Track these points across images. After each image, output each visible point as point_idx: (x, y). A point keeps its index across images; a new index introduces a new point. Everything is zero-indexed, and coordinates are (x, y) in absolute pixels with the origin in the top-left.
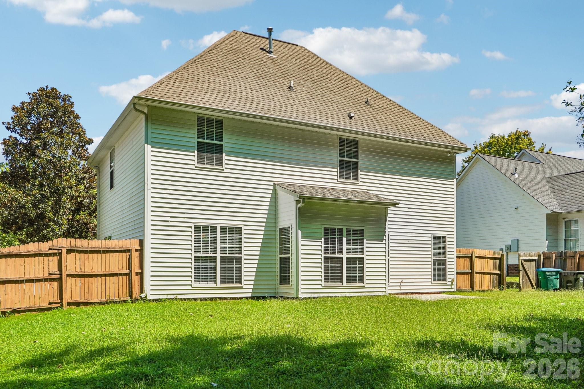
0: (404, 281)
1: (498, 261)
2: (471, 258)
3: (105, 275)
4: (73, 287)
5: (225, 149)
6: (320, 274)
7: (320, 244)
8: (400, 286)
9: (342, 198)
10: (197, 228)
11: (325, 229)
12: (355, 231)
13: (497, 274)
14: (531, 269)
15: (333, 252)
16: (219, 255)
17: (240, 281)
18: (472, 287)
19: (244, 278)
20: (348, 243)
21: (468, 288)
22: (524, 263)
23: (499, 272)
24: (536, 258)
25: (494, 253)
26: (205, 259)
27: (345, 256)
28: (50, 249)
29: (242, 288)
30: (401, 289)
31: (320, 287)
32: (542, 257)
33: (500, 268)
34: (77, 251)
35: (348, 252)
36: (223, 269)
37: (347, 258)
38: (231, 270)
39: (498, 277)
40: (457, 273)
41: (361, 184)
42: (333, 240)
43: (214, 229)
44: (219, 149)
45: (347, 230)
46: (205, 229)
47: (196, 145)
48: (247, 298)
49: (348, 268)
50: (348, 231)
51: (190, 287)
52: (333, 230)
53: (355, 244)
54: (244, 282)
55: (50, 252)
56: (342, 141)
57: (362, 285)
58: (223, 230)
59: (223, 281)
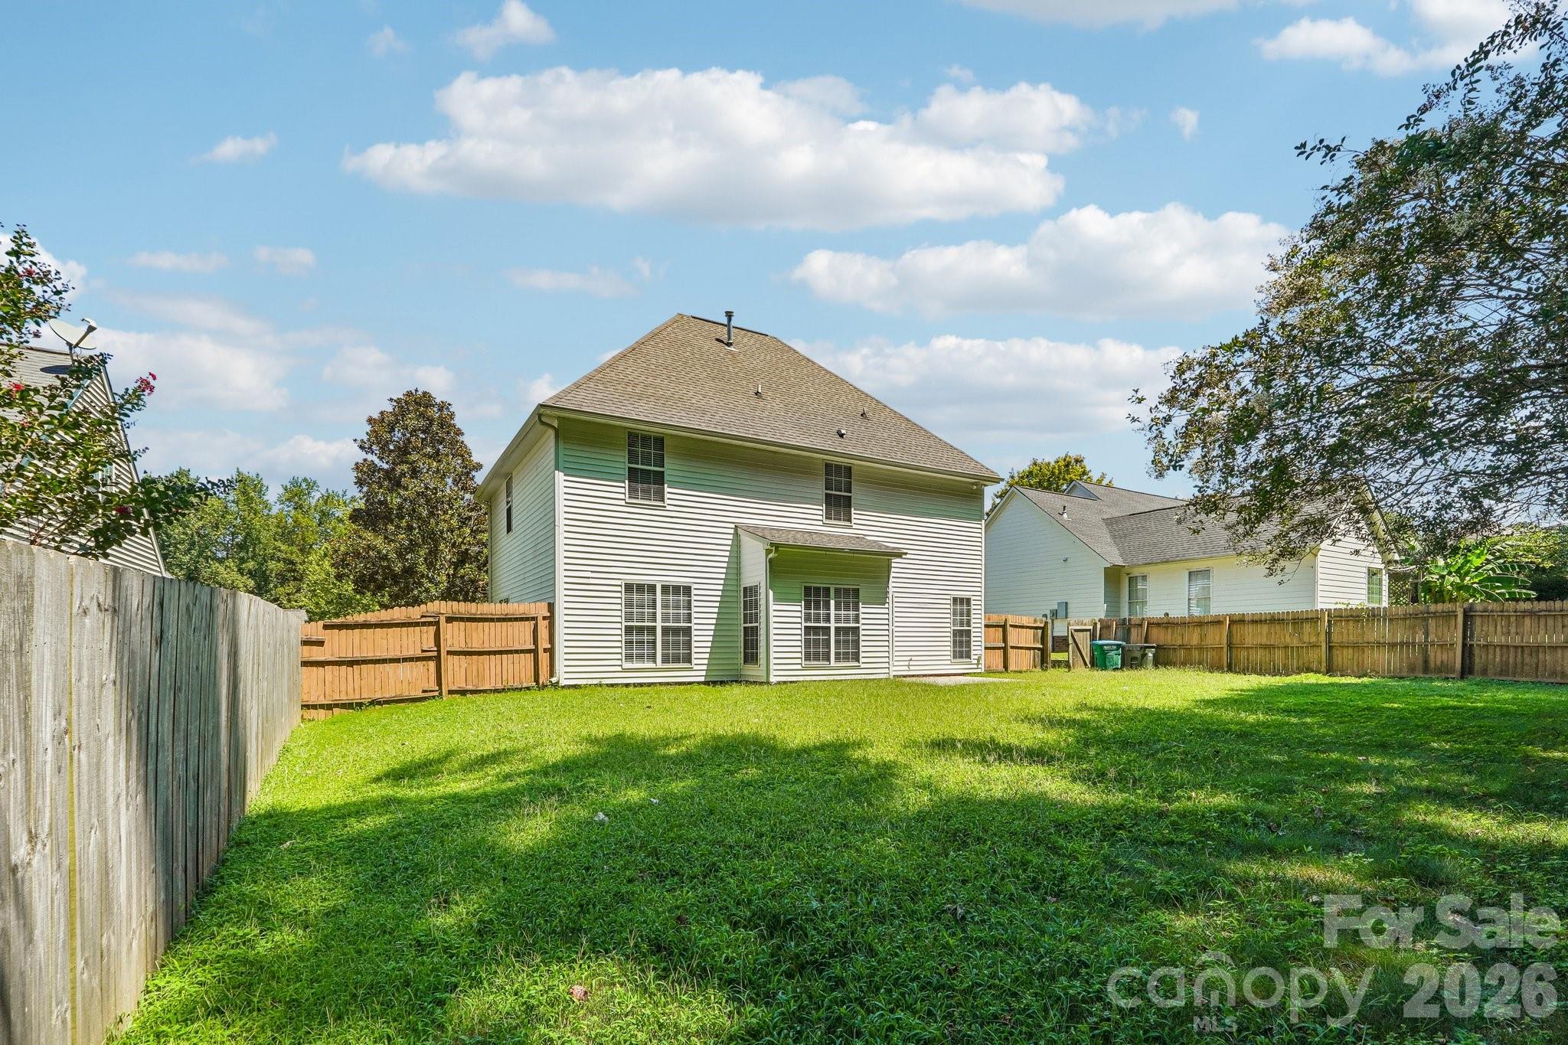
0: (913, 658)
1: (1040, 631)
2: (1004, 627)
3: (501, 652)
4: (457, 668)
5: (666, 478)
6: (799, 649)
7: (799, 608)
8: (909, 666)
9: (830, 545)
10: (629, 587)
11: (806, 587)
12: (847, 591)
13: (1038, 649)
14: (1084, 641)
15: (817, 620)
16: (659, 625)
17: (688, 659)
18: (1006, 667)
19: (694, 656)
20: (837, 608)
21: (1001, 667)
22: (1075, 634)
23: (1041, 646)
24: (1091, 627)
25: (1035, 621)
26: (640, 630)
27: (833, 625)
28: (422, 616)
29: (691, 669)
30: (909, 670)
31: (799, 667)
32: (1099, 626)
33: (1043, 640)
34: (462, 619)
35: (838, 620)
36: (665, 643)
37: (837, 628)
38: (676, 643)
39: (1040, 652)
40: (986, 648)
41: (855, 526)
42: (817, 603)
43: (652, 588)
44: (659, 479)
45: (836, 589)
46: (640, 588)
47: (627, 472)
48: (699, 683)
49: (837, 642)
50: (837, 591)
51: (619, 669)
52: (817, 589)
53: (847, 608)
54: (694, 662)
55: (423, 620)
56: (828, 466)
57: (857, 664)
58: (665, 589)
59: (665, 660)
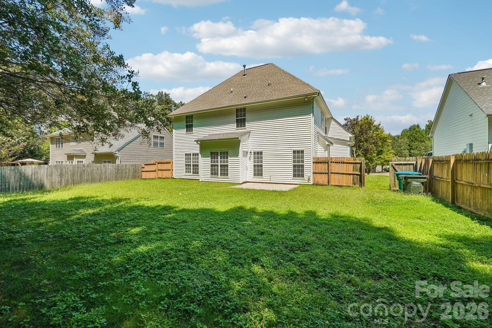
0: (271, 176)
1: (358, 166)
3: (166, 170)
5: (193, 125)
6: (209, 171)
7: (209, 159)
8: (270, 179)
10: (186, 154)
11: (211, 152)
12: (224, 153)
13: (357, 175)
15: (215, 162)
16: (192, 164)
18: (329, 183)
20: (221, 158)
21: (326, 183)
22: (396, 167)
23: (359, 173)
24: (415, 163)
25: (355, 159)
26: (188, 165)
27: (219, 164)
29: (198, 176)
30: (270, 181)
31: (209, 177)
33: (361, 170)
35: (221, 162)
37: (220, 165)
38: (196, 169)
39: (359, 177)
40: (313, 173)
41: (247, 128)
42: (214, 157)
43: (190, 154)
45: (220, 152)
46: (188, 155)
47: (185, 126)
49: (221, 169)
51: (184, 175)
52: (214, 153)
53: (224, 158)
56: (237, 110)
57: (228, 177)
58: (193, 154)
59: (193, 173)
